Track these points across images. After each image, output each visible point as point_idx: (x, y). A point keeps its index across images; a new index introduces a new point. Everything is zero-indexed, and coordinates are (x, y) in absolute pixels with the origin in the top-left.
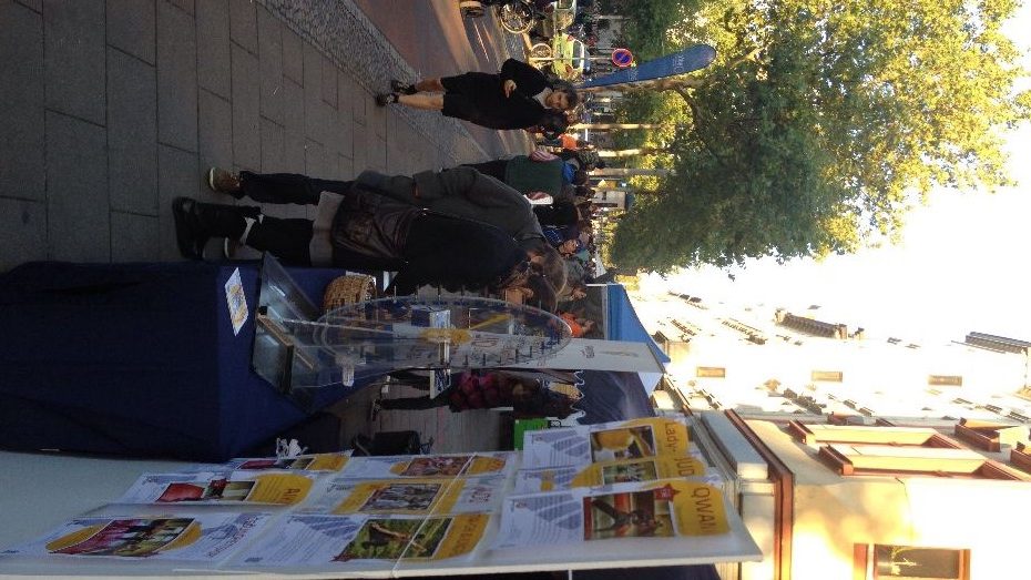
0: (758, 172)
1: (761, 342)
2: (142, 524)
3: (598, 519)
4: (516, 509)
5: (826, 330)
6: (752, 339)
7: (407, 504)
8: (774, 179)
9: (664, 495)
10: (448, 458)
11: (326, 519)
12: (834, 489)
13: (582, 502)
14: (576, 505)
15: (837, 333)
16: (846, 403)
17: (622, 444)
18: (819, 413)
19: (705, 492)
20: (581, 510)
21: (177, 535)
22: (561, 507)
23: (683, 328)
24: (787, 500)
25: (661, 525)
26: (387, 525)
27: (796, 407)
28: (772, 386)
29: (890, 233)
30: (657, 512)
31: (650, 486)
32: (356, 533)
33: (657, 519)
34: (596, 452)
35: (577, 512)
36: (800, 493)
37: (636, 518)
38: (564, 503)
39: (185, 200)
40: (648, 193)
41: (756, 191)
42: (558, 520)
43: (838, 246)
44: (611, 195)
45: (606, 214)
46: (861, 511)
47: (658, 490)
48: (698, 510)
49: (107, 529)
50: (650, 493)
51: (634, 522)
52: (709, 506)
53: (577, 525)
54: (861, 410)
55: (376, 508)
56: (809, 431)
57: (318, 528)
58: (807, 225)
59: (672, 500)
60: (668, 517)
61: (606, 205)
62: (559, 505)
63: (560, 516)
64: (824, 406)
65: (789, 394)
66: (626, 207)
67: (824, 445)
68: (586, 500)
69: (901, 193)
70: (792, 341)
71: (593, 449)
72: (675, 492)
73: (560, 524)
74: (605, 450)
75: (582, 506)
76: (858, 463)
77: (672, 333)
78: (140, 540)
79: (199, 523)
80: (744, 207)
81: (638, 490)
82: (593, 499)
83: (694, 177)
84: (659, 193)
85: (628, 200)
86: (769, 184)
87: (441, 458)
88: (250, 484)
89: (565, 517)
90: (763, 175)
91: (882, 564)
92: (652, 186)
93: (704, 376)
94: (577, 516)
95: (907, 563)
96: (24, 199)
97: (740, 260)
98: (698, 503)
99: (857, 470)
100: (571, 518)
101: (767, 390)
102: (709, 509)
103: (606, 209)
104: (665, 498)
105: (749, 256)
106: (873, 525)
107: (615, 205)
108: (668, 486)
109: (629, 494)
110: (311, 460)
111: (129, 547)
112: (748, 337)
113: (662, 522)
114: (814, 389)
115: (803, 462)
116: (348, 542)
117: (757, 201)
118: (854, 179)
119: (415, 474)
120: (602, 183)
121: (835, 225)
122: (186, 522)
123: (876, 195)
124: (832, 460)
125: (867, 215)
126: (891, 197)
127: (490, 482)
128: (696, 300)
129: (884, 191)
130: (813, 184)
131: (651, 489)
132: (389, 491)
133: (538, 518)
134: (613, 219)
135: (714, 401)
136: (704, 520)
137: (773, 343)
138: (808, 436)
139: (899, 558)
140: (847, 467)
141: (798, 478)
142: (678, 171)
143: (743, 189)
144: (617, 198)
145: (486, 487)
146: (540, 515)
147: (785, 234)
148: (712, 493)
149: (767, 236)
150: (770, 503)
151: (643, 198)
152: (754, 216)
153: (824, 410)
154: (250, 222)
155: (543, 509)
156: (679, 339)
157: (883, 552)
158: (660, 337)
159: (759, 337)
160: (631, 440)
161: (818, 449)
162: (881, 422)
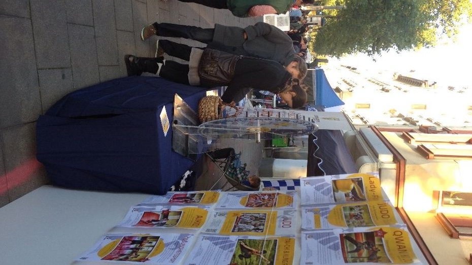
0: (388, 9)
1: (387, 91)
2: (137, 239)
3: (348, 245)
4: (308, 238)
5: (418, 83)
6: (383, 89)
7: (253, 227)
8: (397, 12)
9: (379, 234)
10: (265, 195)
11: (219, 238)
12: (425, 165)
13: (339, 236)
14: (336, 238)
15: (423, 84)
16: (428, 119)
17: (348, 189)
18: (415, 125)
19: (400, 233)
20: (339, 241)
21: (154, 246)
22: (329, 238)
23: (348, 84)
24: (402, 171)
25: (379, 250)
26: (247, 243)
27: (404, 122)
28: (392, 112)
29: (452, 37)
30: (377, 243)
31: (372, 229)
32: (234, 248)
33: (377, 247)
34: (336, 193)
35: (337, 241)
36: (408, 168)
37: (367, 246)
38: (331, 236)
39: (130, 56)
40: (332, 17)
41: (388, 18)
42: (328, 245)
43: (427, 44)
44: (315, 19)
45: (312, 28)
46: (437, 176)
47: (376, 232)
48: (397, 242)
49: (122, 242)
50: (372, 233)
51: (366, 248)
52: (402, 240)
53: (338, 249)
54: (435, 123)
55: (240, 230)
56: (412, 138)
57: (216, 244)
58: (412, 34)
59: (383, 237)
60: (382, 245)
61: (312, 24)
62: (328, 237)
63: (329, 243)
64: (418, 122)
65: (400, 116)
66: (322, 25)
67: (419, 144)
68: (341, 235)
69: (458, 17)
70: (402, 90)
71: (334, 191)
72: (384, 233)
73: (330, 247)
74: (340, 192)
75: (339, 239)
76: (436, 153)
77: (344, 87)
78: (138, 249)
79: (162, 239)
80: (381, 26)
81: (366, 231)
82: (344, 235)
83: (355, 9)
84: (338, 17)
85: (322, 21)
86: (394, 14)
87: (262, 194)
88: (180, 213)
89: (332, 244)
90: (391, 10)
91: (446, 199)
92: (334, 13)
93: (359, 108)
94: (338, 243)
95: (458, 199)
96: (62, 68)
97: (378, 52)
98: (396, 239)
99: (435, 155)
100: (334, 244)
101: (390, 114)
102: (402, 242)
103: (311, 26)
104: (380, 236)
105: (383, 50)
106: (442, 182)
107: (316, 24)
108: (381, 230)
109: (362, 233)
110: (203, 194)
111: (134, 254)
112: (381, 88)
113: (379, 249)
114: (412, 113)
115: (409, 153)
116: (232, 254)
117: (388, 23)
118: (436, 10)
119: (252, 207)
120: (310, 13)
121: (425, 34)
122: (157, 238)
123: (446, 18)
124: (423, 152)
125: (441, 28)
126: (453, 19)
127: (290, 213)
128: (354, 69)
129: (450, 16)
130: (416, 15)
131: (372, 231)
132: (242, 218)
133: (319, 244)
134: (315, 30)
135: (365, 120)
136: (400, 248)
137: (394, 91)
138: (412, 140)
139: (454, 196)
140: (431, 155)
141: (407, 162)
142: (348, 7)
143: (381, 18)
144: (318, 21)
145: (288, 216)
146: (320, 242)
147: (401, 39)
148: (403, 233)
149: (392, 41)
150: (394, 173)
151: (330, 19)
152: (386, 30)
153: (417, 124)
154: (160, 65)
155: (321, 239)
156: (347, 91)
157: (446, 194)
158: (338, 90)
159: (387, 89)
160: (352, 186)
161: (417, 146)
162: (446, 130)
